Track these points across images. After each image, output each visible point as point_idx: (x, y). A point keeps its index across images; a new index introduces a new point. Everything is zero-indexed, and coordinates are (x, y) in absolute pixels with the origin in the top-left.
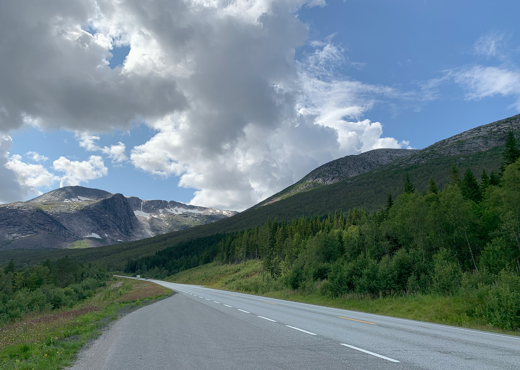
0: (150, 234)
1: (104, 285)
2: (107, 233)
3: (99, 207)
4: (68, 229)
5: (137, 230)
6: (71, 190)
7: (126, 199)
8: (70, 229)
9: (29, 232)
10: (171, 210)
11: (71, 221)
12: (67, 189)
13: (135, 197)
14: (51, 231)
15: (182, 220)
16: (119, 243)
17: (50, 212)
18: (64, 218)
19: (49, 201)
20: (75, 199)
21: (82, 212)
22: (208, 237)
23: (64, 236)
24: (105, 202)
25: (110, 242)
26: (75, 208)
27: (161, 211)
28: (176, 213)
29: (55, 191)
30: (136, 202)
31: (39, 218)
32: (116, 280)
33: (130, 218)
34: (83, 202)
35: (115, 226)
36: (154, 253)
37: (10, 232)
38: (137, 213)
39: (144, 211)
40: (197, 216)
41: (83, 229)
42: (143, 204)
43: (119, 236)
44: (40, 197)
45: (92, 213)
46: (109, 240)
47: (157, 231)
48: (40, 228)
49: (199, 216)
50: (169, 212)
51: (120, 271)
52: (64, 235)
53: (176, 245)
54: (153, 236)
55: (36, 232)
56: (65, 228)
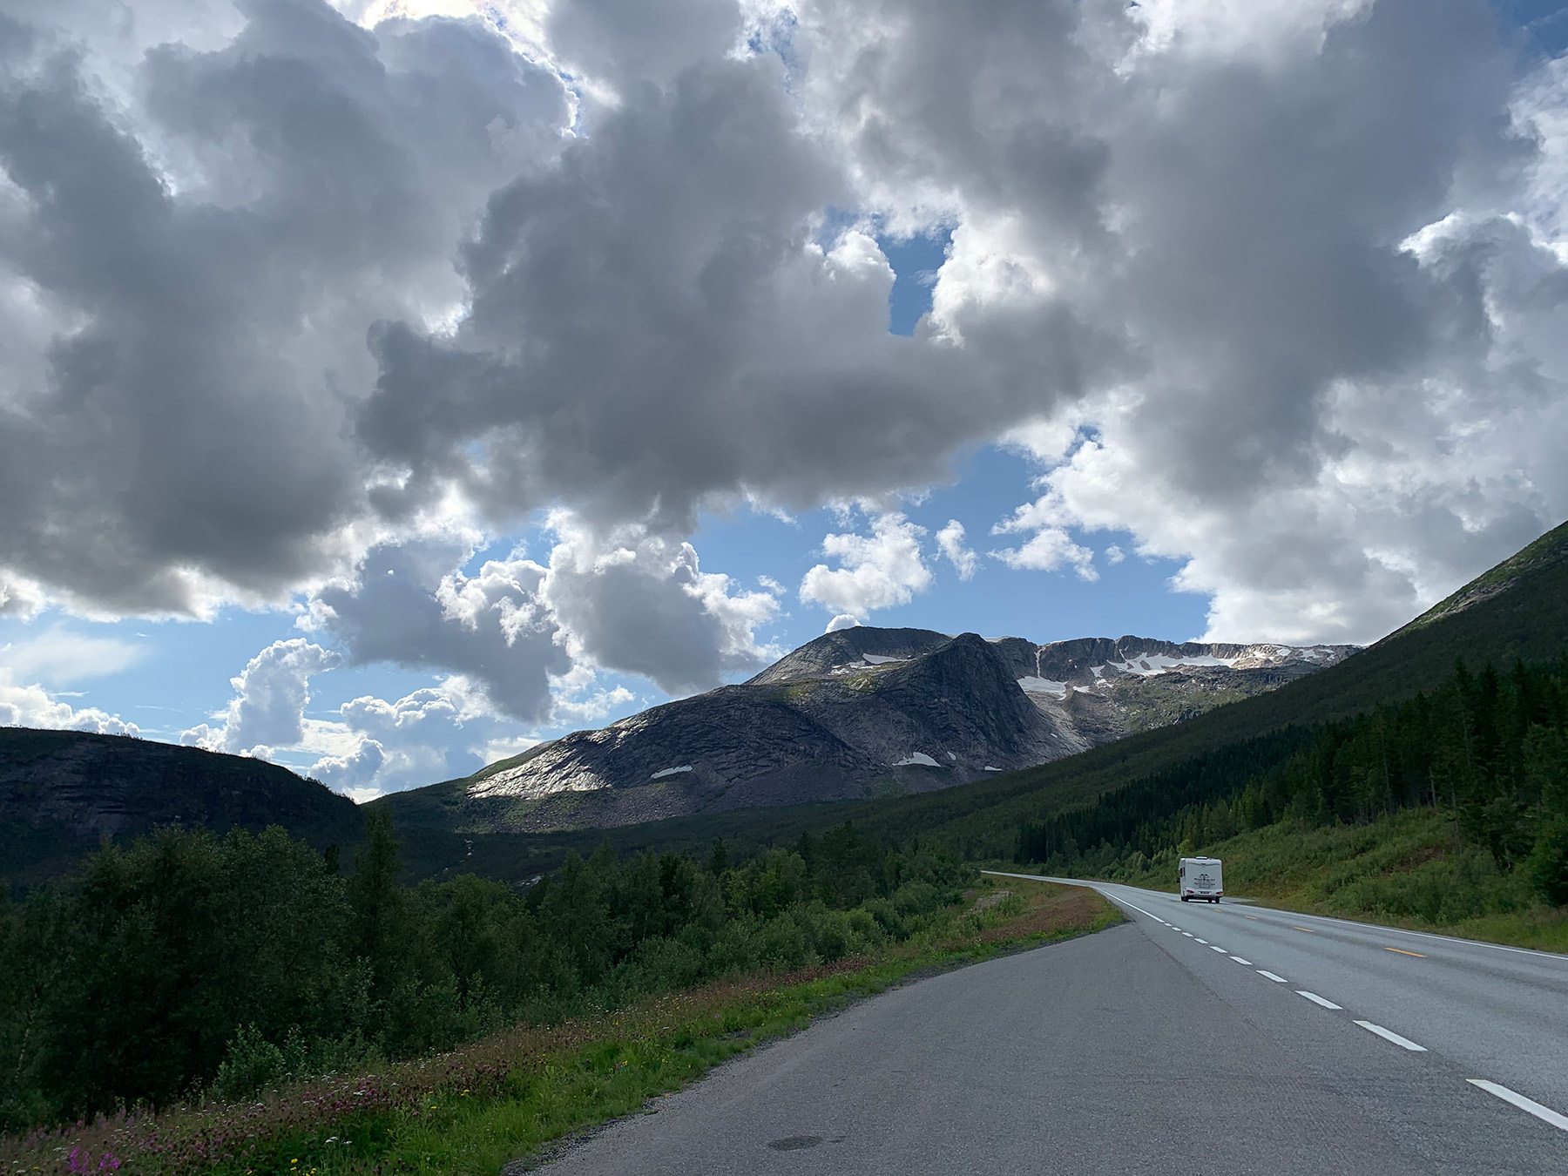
0: (1074, 743)
1: (957, 900)
2: (953, 751)
3: (922, 678)
4: (851, 745)
5: (1036, 736)
6: (844, 641)
7: (989, 645)
8: (857, 746)
9: (760, 762)
10: (1128, 664)
11: (855, 723)
12: (834, 640)
13: (1016, 639)
14: (813, 757)
15: (1167, 693)
16: (991, 777)
17: (802, 705)
18: (838, 719)
19: (798, 677)
20: (858, 663)
21: (880, 696)
22: (1259, 739)
23: (845, 766)
24: (934, 661)
25: (965, 777)
26: (861, 687)
27: (1096, 671)
28: (1146, 674)
29: (805, 649)
30: (1019, 652)
31: (778, 723)
32: (991, 885)
33: (1010, 701)
34: (879, 668)
35: (972, 727)
36: (1094, 803)
37: (720, 767)
38: (1028, 684)
39: (1045, 676)
40: (1215, 677)
41: (887, 743)
42: (1040, 657)
43: (986, 757)
44: (774, 669)
45: (907, 696)
46: (961, 769)
47: (1094, 732)
48: (785, 748)
49: (1222, 675)
50: (1123, 673)
51: (1002, 859)
52: (843, 762)
53: (1159, 773)
54: (1083, 750)
55: (777, 761)
56: (844, 745)
